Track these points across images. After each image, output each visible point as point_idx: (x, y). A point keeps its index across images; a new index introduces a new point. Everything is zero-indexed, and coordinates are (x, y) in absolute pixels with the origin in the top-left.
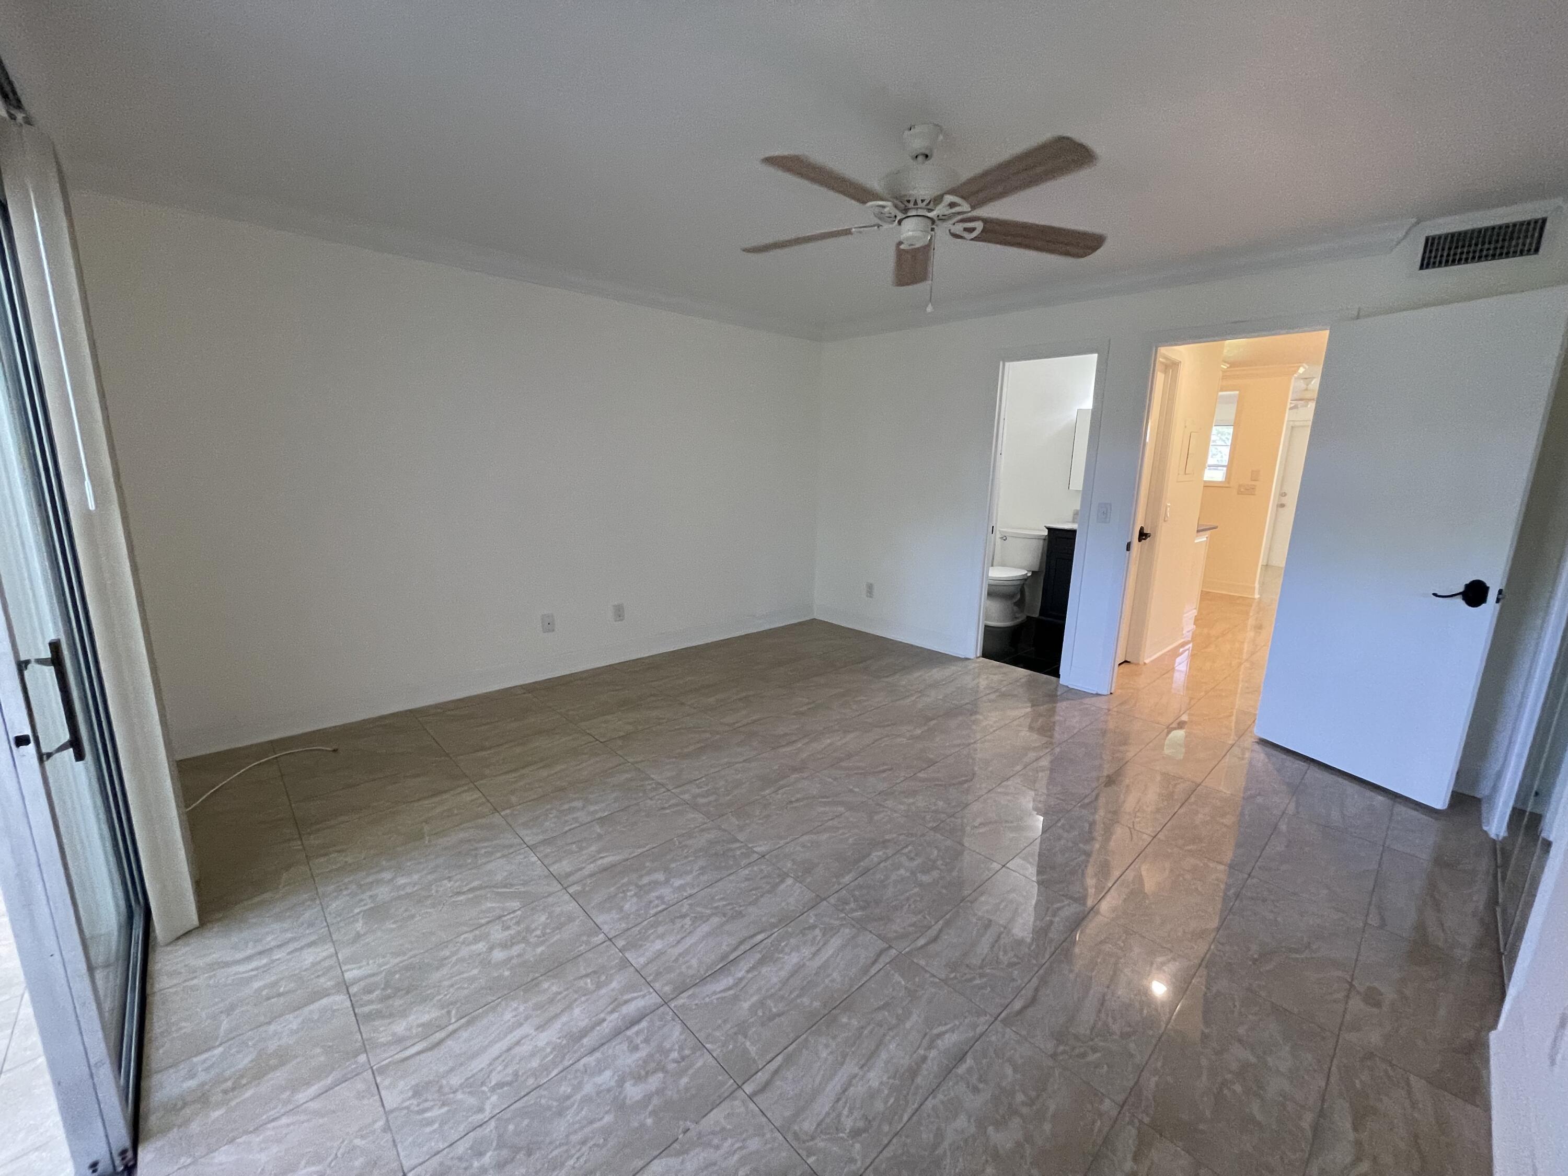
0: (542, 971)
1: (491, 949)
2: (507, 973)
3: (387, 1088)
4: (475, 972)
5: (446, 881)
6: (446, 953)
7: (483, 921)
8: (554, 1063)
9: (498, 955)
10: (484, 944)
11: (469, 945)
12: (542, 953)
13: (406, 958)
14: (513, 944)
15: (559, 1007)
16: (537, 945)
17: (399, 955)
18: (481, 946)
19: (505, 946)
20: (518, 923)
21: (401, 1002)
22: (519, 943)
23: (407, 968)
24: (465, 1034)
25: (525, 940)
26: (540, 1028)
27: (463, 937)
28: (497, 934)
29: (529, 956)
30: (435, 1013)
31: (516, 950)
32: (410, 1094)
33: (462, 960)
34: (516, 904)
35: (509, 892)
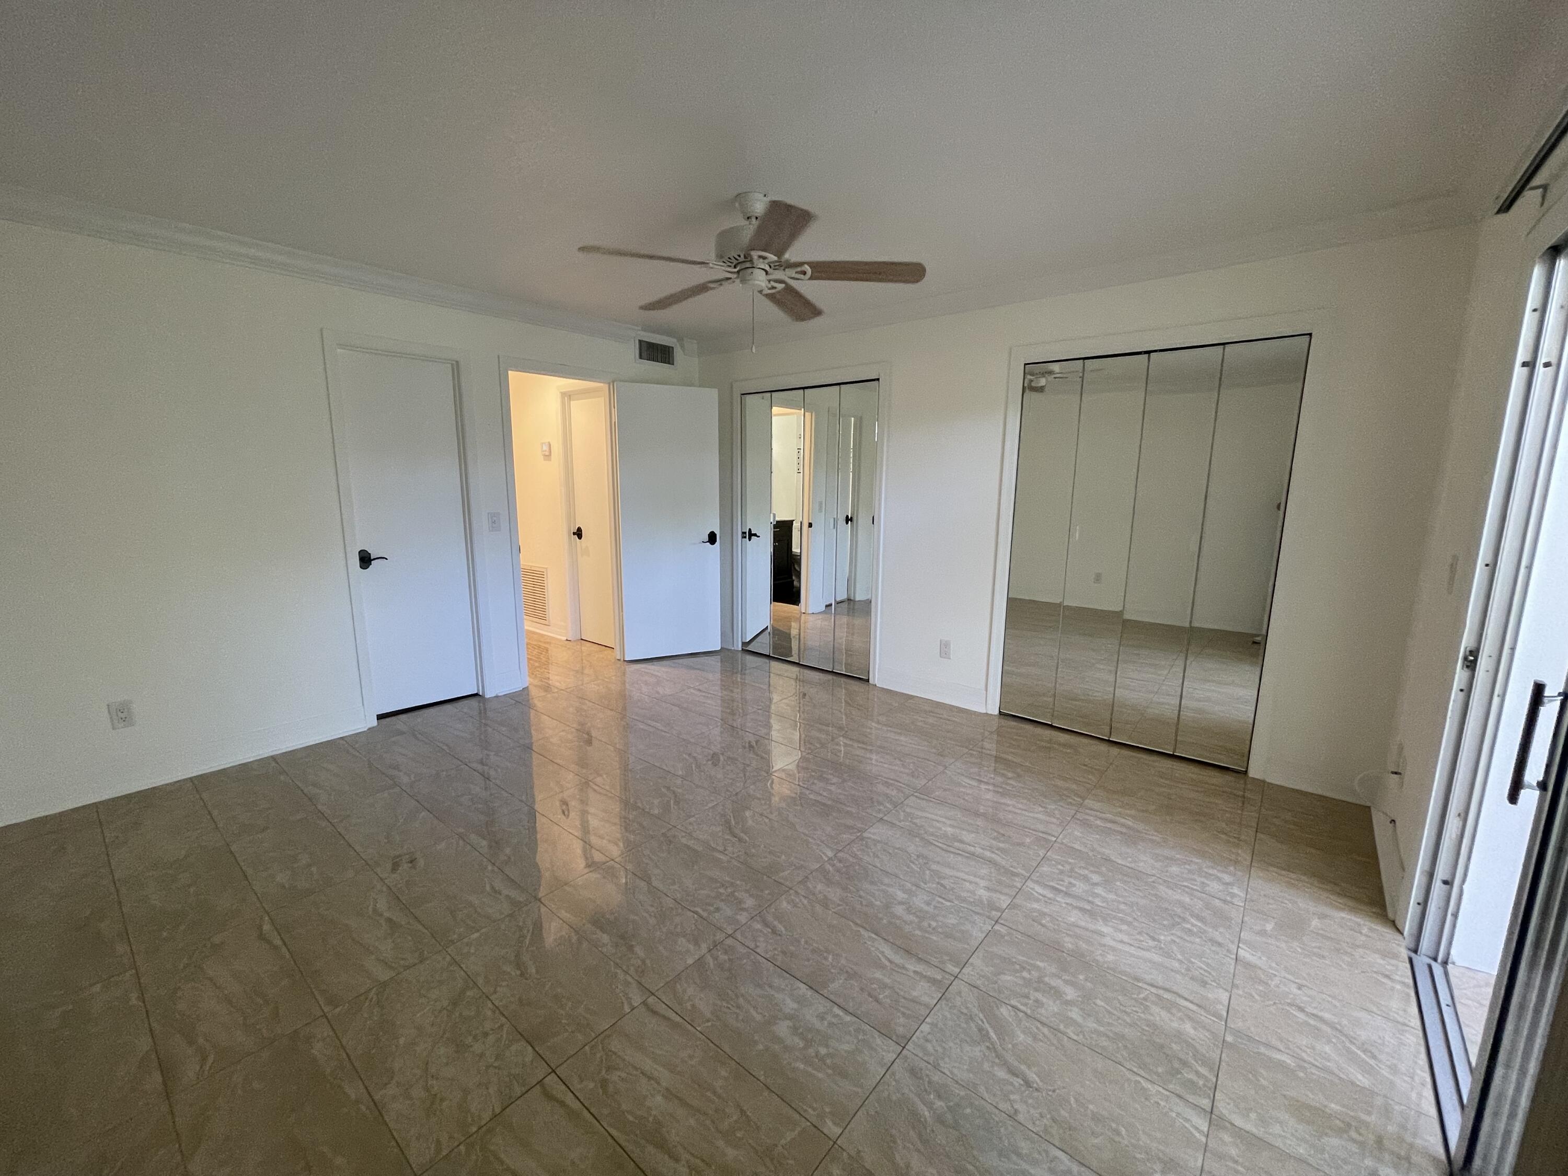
0: (1060, 954)
1: (1067, 1003)
2: (1081, 977)
3: (1221, 1003)
4: (1099, 1002)
5: (1020, 1117)
6: (1104, 1042)
7: (1045, 1030)
8: (1115, 917)
9: (1070, 993)
10: (1069, 1013)
11: (1080, 1026)
12: (1042, 961)
13: (1139, 1079)
14: (1051, 988)
15: (1078, 931)
16: (1038, 968)
17: (1143, 1088)
18: (1075, 1014)
19: (1057, 994)
20: (1027, 997)
21: (1174, 1045)
22: (1046, 984)
23: (1143, 1066)
24: (1148, 978)
25: (1040, 980)
26: (1102, 935)
27: (1075, 1037)
28: (1051, 1006)
29: (1053, 969)
30: (1155, 1009)
31: (1054, 982)
32: (1208, 986)
33: (1099, 1021)
34: (1004, 1011)
35: (993, 1027)
